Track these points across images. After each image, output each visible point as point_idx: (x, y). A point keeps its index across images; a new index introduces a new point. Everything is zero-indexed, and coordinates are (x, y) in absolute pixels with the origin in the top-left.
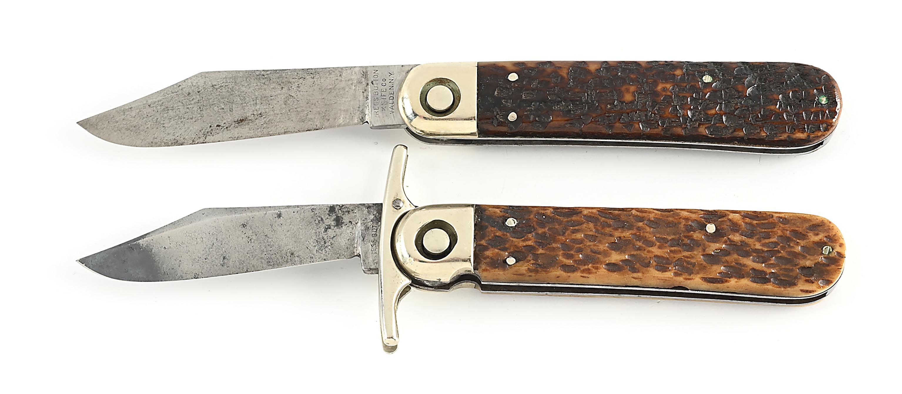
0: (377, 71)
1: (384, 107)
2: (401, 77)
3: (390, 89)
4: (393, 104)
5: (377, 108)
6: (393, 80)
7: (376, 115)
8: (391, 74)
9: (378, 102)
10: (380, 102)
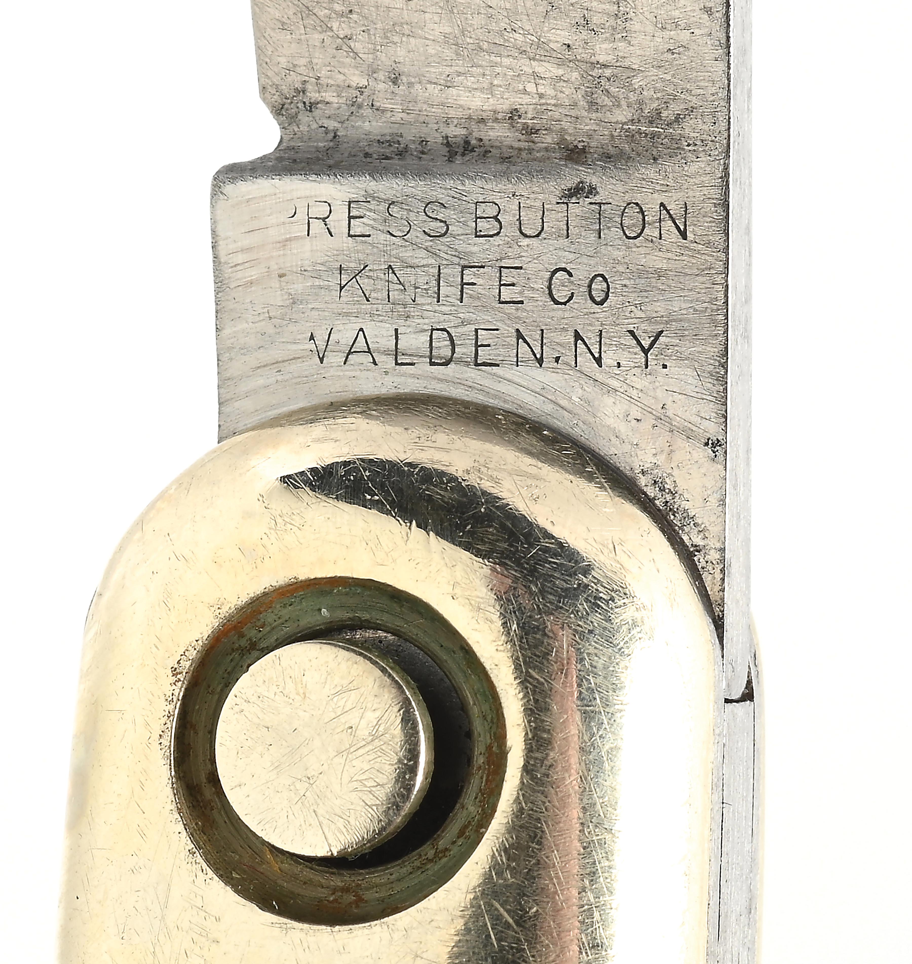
0: (684, 235)
1: (364, 282)
2: (623, 428)
3: (519, 335)
4: (388, 362)
5: (358, 227)
6: (599, 361)
7: (302, 216)
8: (646, 351)
9: (416, 235)
10: (407, 254)
